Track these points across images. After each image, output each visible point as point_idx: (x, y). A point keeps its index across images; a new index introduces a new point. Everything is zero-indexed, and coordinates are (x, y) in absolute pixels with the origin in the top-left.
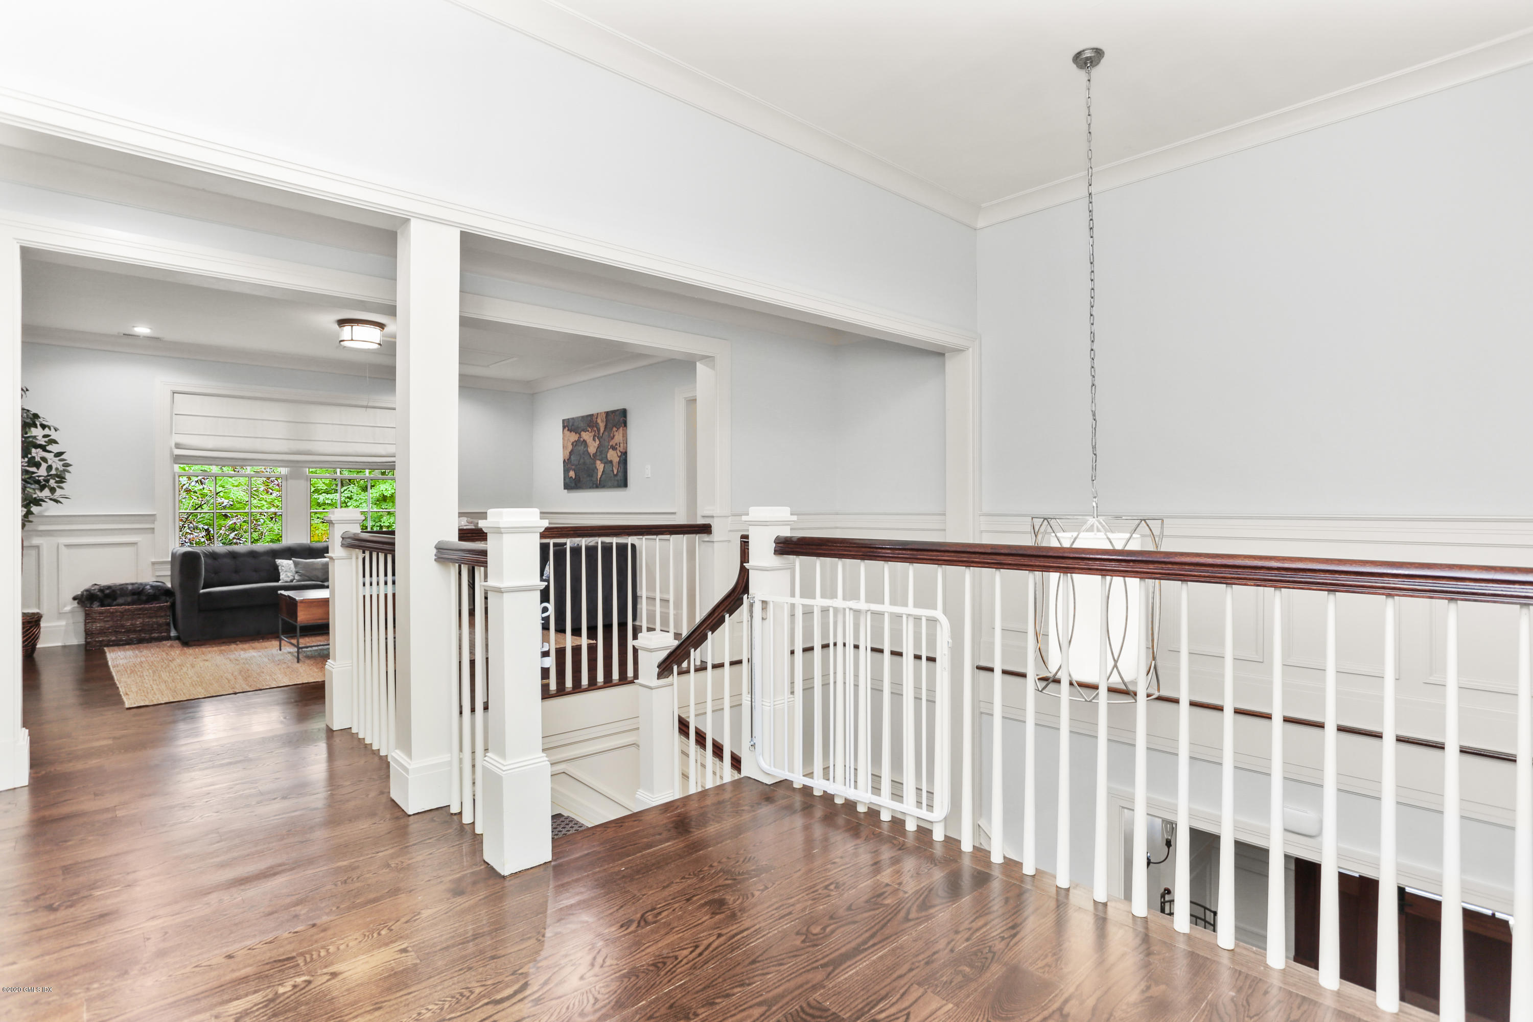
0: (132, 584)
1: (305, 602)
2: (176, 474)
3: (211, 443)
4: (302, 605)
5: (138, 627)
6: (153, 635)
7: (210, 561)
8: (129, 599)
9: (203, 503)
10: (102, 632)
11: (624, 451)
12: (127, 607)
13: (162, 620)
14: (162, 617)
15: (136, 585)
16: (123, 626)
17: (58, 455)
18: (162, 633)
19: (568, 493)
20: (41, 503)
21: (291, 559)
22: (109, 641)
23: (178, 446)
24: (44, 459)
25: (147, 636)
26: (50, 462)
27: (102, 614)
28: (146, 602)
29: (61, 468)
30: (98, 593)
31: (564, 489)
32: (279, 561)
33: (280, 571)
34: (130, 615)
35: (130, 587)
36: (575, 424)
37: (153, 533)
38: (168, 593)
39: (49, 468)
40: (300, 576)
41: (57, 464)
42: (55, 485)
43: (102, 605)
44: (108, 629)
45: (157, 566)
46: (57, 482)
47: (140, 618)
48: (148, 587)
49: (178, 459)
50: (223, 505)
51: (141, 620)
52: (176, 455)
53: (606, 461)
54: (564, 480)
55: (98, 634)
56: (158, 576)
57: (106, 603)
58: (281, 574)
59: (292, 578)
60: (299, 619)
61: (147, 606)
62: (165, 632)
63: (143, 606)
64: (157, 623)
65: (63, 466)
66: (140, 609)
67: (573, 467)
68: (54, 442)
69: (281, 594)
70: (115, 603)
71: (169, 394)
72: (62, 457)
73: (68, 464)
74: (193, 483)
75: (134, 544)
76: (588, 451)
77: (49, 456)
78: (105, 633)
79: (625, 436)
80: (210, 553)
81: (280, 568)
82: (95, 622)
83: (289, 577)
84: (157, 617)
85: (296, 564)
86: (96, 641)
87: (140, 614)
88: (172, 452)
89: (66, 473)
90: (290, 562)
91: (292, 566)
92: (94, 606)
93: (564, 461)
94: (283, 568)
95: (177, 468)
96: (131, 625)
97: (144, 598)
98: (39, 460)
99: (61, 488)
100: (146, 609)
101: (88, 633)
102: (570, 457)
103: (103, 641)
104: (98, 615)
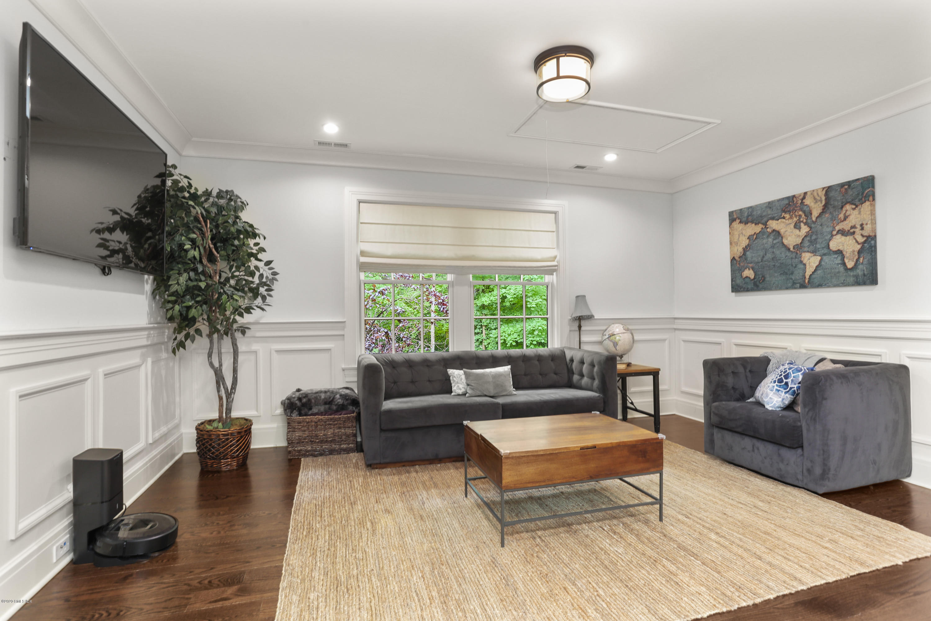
0: (325, 392)
1: (513, 458)
2: (362, 282)
3: (389, 250)
4: (508, 461)
5: (330, 438)
6: (342, 446)
7: (389, 370)
8: (322, 408)
9: (384, 310)
10: (300, 442)
11: (873, 234)
12: (320, 417)
13: (349, 431)
14: (349, 427)
15: (328, 394)
16: (316, 436)
17: (268, 263)
18: (349, 444)
19: (736, 296)
20: (251, 310)
21: (462, 370)
22: (307, 451)
23: (363, 254)
24: (257, 268)
25: (337, 447)
26: (261, 271)
27: (300, 423)
28: (336, 412)
29: (270, 277)
30: (297, 402)
31: (732, 291)
32: (450, 371)
33: (452, 382)
34: (323, 425)
35: (323, 396)
36: (755, 213)
37: (344, 339)
38: (355, 402)
39: (261, 276)
40: (473, 389)
41: (266, 272)
42: (265, 293)
43: (300, 414)
44: (305, 439)
45: (346, 372)
46: (266, 290)
47: (331, 428)
48: (338, 396)
49: (363, 267)
50: (398, 312)
51: (332, 431)
52: (361, 263)
53: (826, 251)
54: (732, 281)
55: (298, 443)
56: (347, 382)
57: (303, 412)
58: (453, 385)
59: (463, 390)
60: (504, 482)
61: (337, 416)
62: (352, 443)
63: (333, 416)
64: (345, 434)
65: (272, 275)
66: (331, 419)
67: (751, 265)
68: (262, 250)
69: (467, 426)
70: (310, 412)
71: (355, 203)
72: (271, 266)
73: (276, 272)
74: (377, 294)
75: (329, 350)
76: (783, 243)
77: (261, 265)
78: (303, 442)
79: (873, 213)
80: (389, 361)
81: (451, 378)
82: (294, 431)
83: (460, 389)
84: (345, 427)
85: (467, 375)
86: (295, 450)
87: (331, 425)
88: (358, 260)
89: (274, 281)
90: (461, 372)
91: (463, 377)
92: (293, 415)
93: (733, 259)
94: (454, 379)
95: (362, 276)
96: (324, 435)
97: (334, 408)
98: (253, 269)
99: (270, 296)
100: (336, 420)
101: (290, 442)
102: (744, 254)
103: (301, 450)
104: (297, 424)
